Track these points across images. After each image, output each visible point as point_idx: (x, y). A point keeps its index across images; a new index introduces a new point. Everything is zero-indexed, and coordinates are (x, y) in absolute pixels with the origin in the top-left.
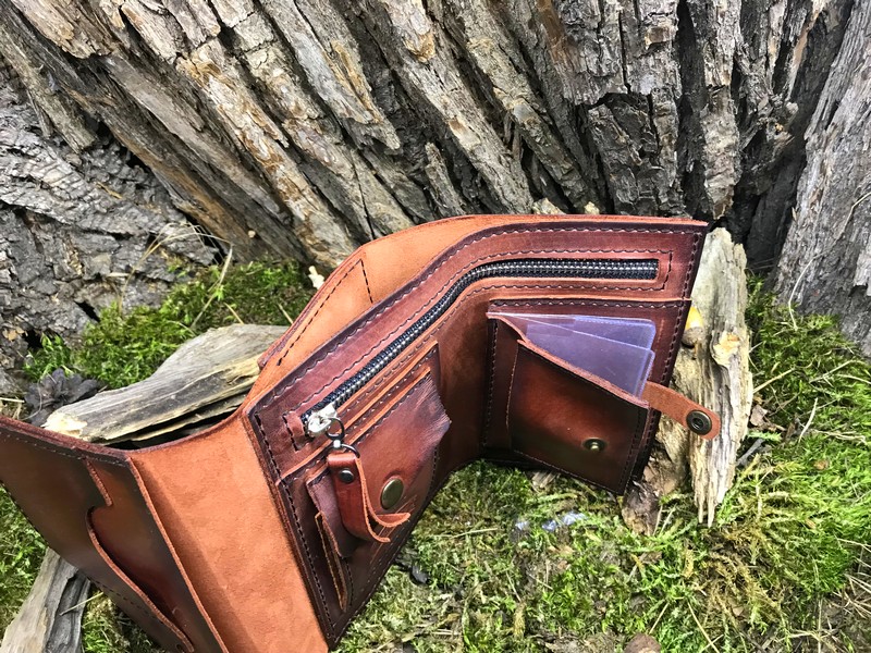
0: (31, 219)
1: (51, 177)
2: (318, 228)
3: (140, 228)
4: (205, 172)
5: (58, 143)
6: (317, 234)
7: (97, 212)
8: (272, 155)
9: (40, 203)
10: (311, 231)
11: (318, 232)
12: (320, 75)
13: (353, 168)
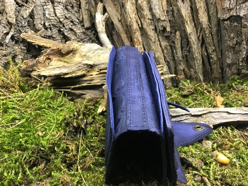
8: (136, 28)
12: (155, 4)
13: (155, 39)
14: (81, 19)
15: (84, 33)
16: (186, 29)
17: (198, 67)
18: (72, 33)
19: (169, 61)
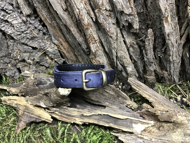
0: (8, 37)
1: (14, 22)
2: (99, 57)
3: (41, 47)
4: (64, 30)
5: (20, 11)
6: (98, 59)
7: (28, 38)
9: (9, 31)
10: (95, 57)
11: (98, 58)
13: (117, 35)
17: (174, 70)
19: (136, 60)
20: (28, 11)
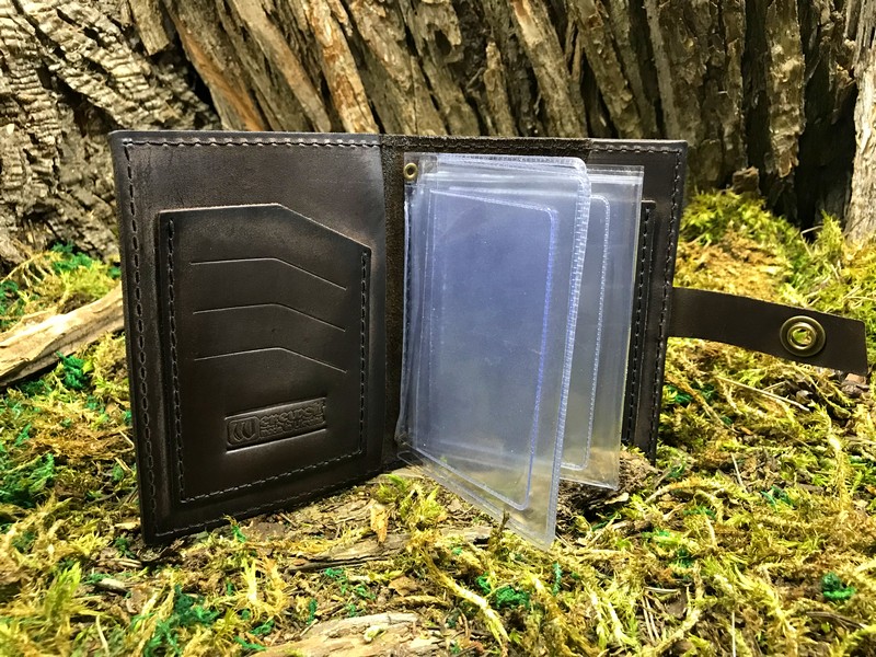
1: (119, 71)
4: (263, 86)
9: (103, 97)
13: (411, 77)
14: (125, 20)
15: (148, 78)
16: (520, 32)
18: (99, 80)
20: (158, 40)
